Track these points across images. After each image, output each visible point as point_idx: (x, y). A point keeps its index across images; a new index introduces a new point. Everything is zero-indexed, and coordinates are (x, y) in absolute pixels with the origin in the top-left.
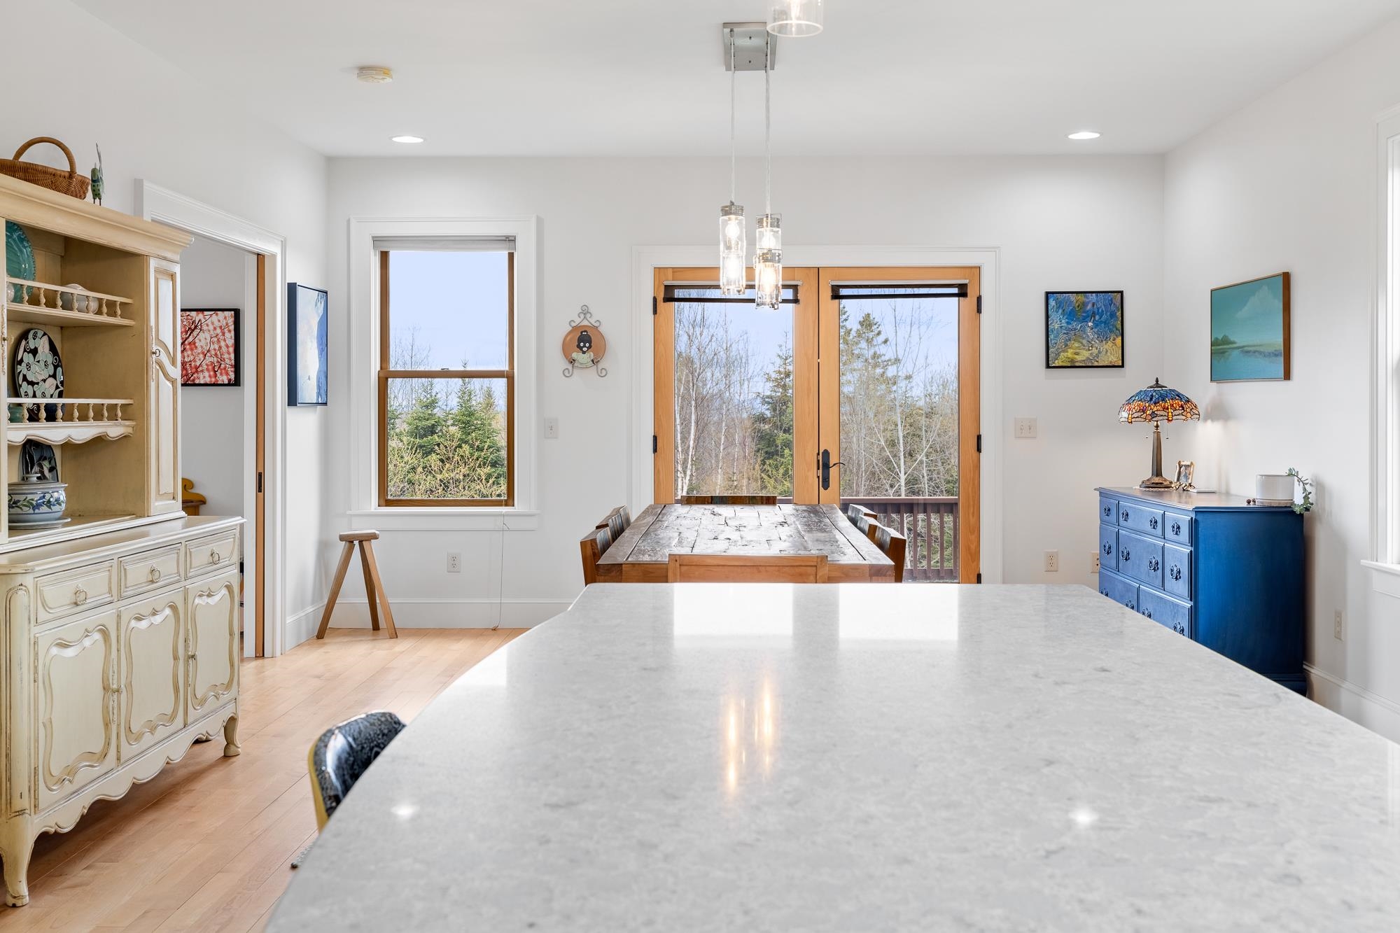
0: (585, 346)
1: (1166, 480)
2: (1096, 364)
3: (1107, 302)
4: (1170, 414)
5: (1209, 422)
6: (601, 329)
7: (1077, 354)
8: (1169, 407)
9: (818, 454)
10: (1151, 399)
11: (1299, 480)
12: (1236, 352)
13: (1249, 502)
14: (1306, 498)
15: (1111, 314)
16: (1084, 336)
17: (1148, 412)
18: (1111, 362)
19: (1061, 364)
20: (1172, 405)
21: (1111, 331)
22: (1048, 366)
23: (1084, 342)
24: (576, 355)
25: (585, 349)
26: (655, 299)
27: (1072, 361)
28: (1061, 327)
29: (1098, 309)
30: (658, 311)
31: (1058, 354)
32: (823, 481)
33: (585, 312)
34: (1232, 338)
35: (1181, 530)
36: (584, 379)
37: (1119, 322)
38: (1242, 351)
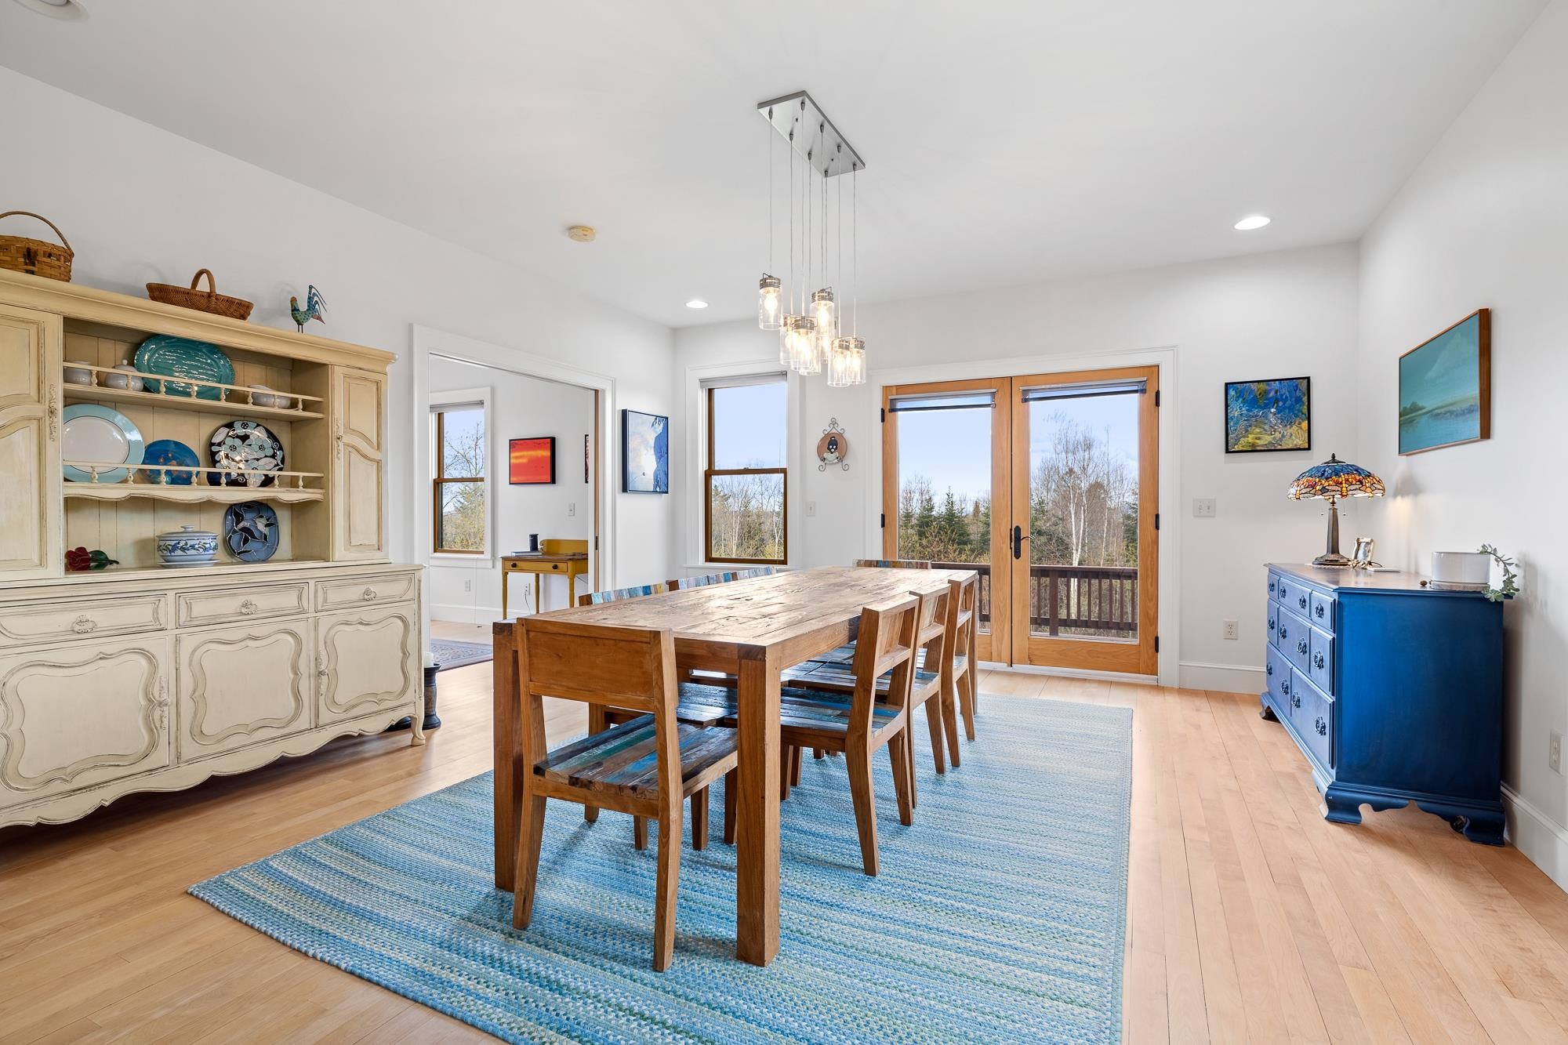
0: (833, 448)
1: (1343, 557)
2: (1279, 447)
3: (1292, 388)
4: (1344, 489)
5: (1399, 498)
6: (845, 435)
7: (1259, 439)
8: (1344, 482)
9: (1011, 530)
10: (1323, 475)
11: (1498, 559)
12: (1425, 418)
13: (1424, 584)
14: (1508, 582)
15: (1295, 400)
16: (1266, 421)
17: (1318, 488)
18: (1296, 445)
19: (1241, 449)
20: (1347, 480)
21: (1296, 416)
22: (1227, 451)
23: (1267, 427)
24: (827, 455)
25: (833, 450)
26: (883, 411)
27: (1253, 445)
28: (1241, 415)
29: (1282, 395)
30: (886, 419)
31: (1238, 440)
32: (1015, 552)
33: (834, 423)
34: (1420, 404)
35: (1325, 612)
36: (833, 472)
37: (1306, 407)
38: (1432, 416)
